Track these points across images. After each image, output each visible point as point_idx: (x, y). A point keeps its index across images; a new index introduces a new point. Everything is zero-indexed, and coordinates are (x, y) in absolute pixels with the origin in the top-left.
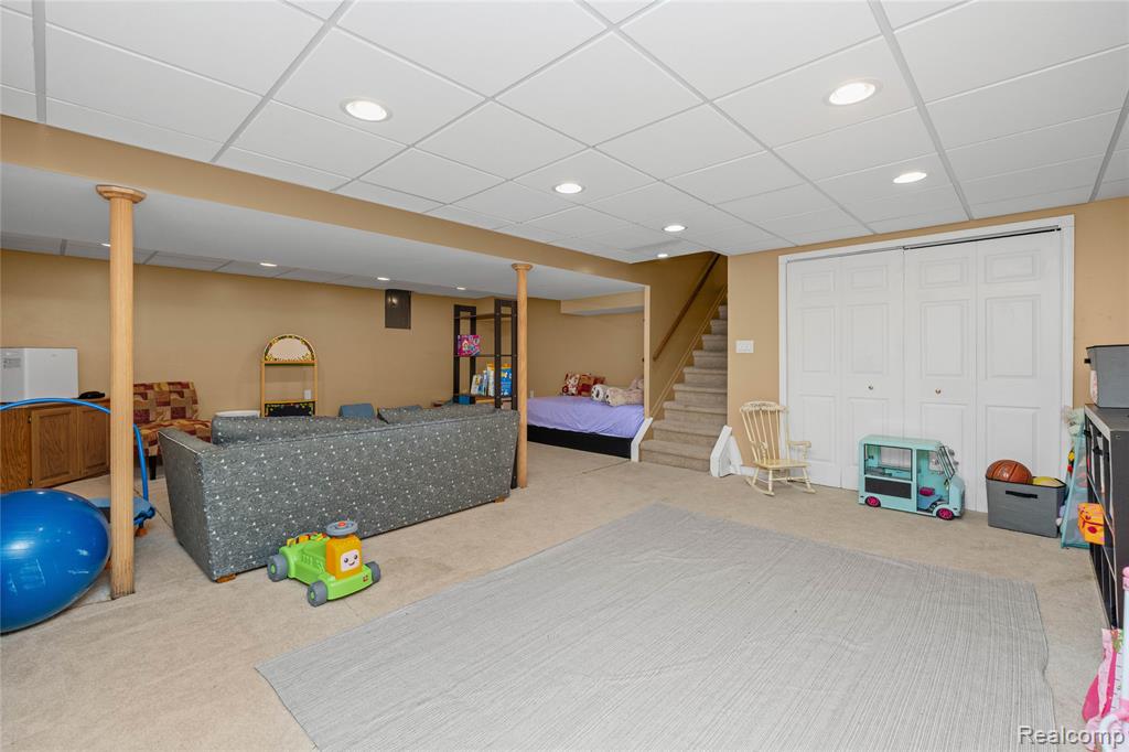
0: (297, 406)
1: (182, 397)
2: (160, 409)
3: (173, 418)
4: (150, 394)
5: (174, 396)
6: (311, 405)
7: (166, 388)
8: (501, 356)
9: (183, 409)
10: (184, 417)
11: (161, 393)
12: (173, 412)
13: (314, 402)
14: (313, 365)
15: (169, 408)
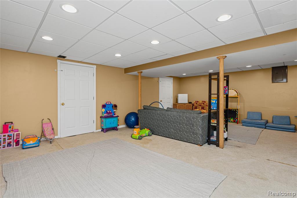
0: (232, 110)
1: (204, 104)
2: (199, 107)
3: (202, 109)
4: (198, 103)
5: (202, 104)
6: (237, 110)
7: (201, 102)
8: (217, 94)
9: (204, 107)
10: (204, 109)
11: (200, 103)
12: (202, 108)
13: (238, 109)
14: (238, 97)
15: (201, 107)
